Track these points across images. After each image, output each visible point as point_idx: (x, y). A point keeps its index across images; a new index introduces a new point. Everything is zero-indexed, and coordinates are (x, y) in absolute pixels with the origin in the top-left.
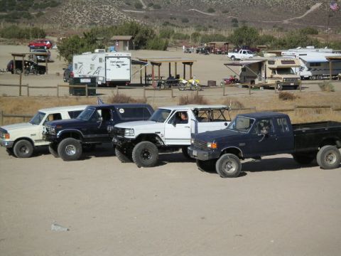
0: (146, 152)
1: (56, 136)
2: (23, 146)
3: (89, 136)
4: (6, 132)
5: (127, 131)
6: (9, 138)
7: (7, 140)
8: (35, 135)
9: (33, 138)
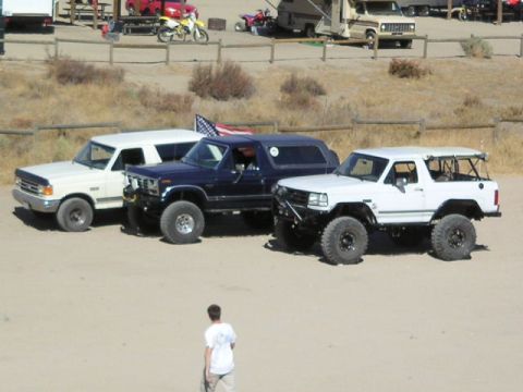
0: (346, 237)
1: (160, 197)
2: (75, 210)
3: (217, 198)
4: (44, 182)
5: (312, 198)
6: (51, 194)
7: (48, 198)
8: (97, 189)
9: (94, 195)
